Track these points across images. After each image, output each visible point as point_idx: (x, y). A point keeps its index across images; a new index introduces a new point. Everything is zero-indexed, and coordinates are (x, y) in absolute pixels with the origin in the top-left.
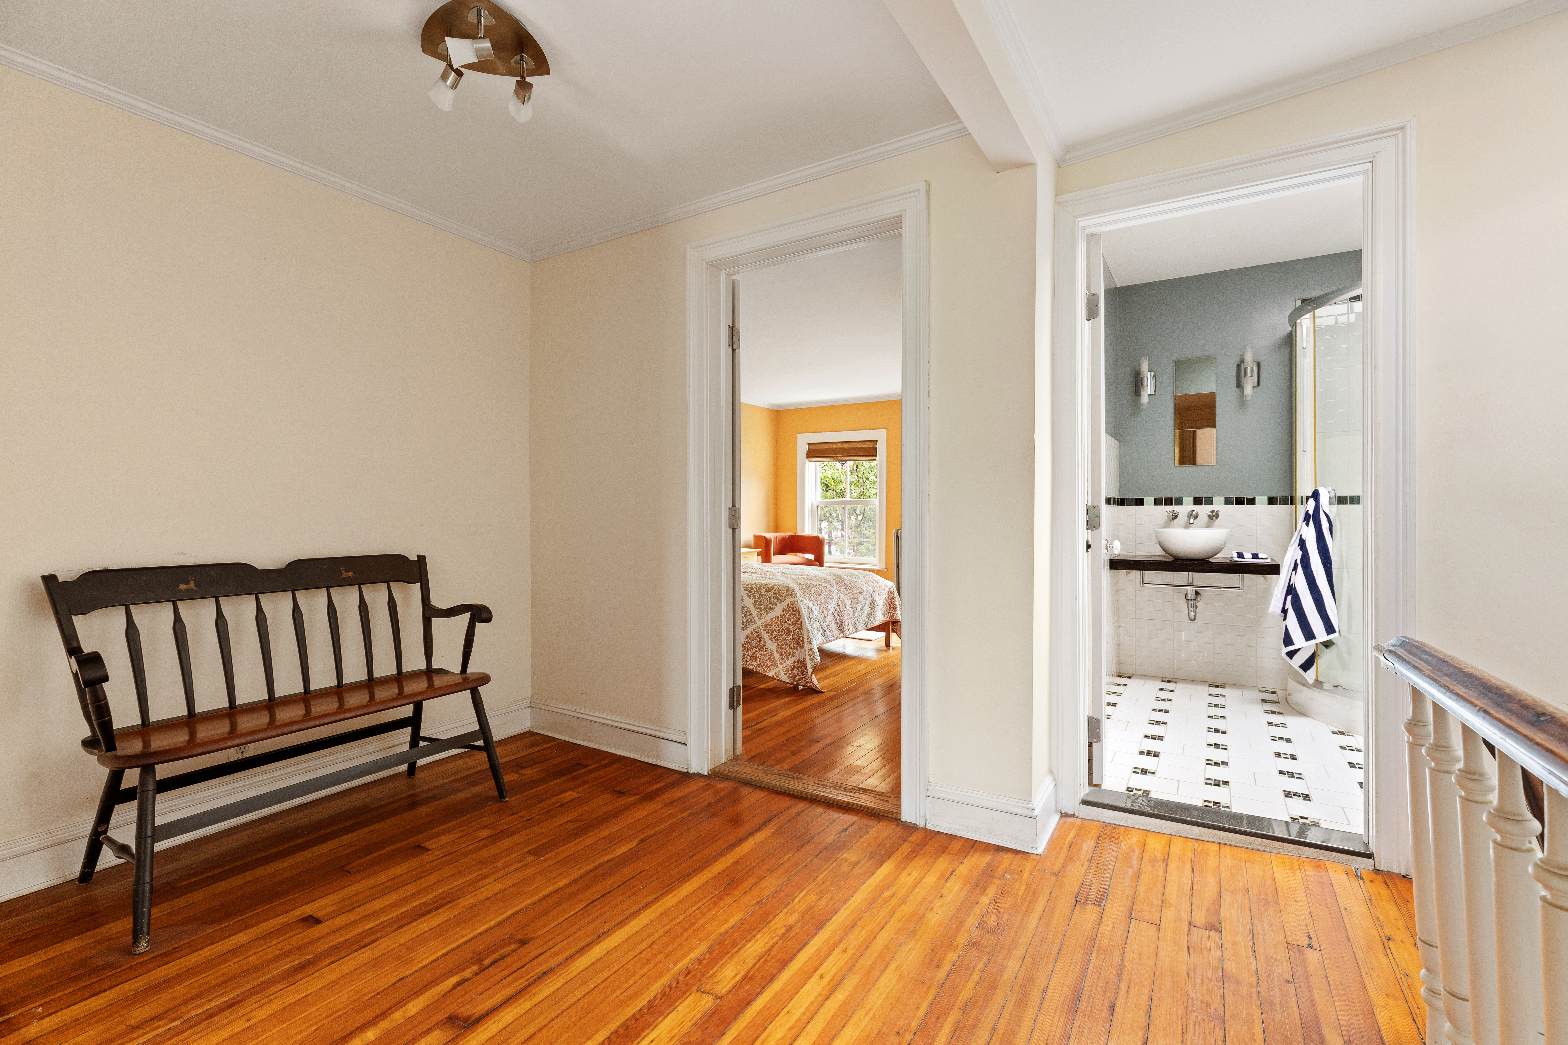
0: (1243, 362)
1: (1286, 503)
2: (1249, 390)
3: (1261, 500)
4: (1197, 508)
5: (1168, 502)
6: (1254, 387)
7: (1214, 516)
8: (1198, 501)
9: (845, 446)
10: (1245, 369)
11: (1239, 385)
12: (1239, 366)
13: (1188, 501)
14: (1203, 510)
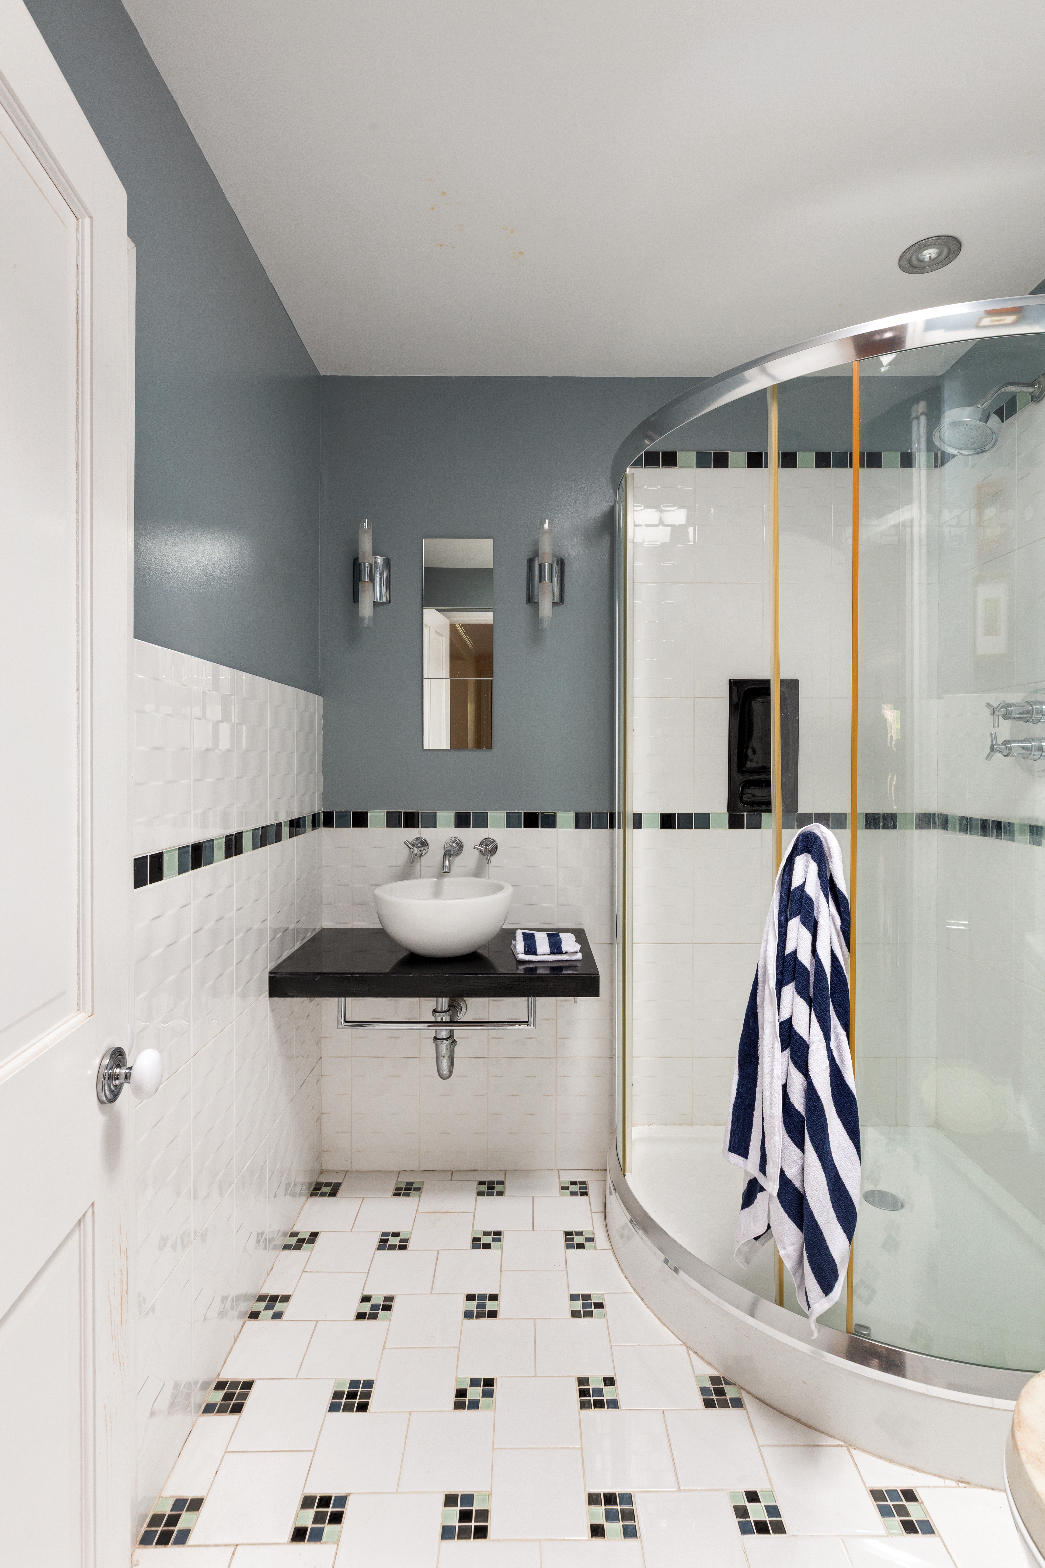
0: (536, 554)
1: (599, 825)
2: (546, 607)
3: (566, 818)
4: (464, 834)
5: (411, 820)
6: (555, 604)
7: (489, 849)
8: (462, 820)
10: (541, 567)
11: (531, 599)
12: (530, 562)
13: (446, 817)
14: (472, 836)
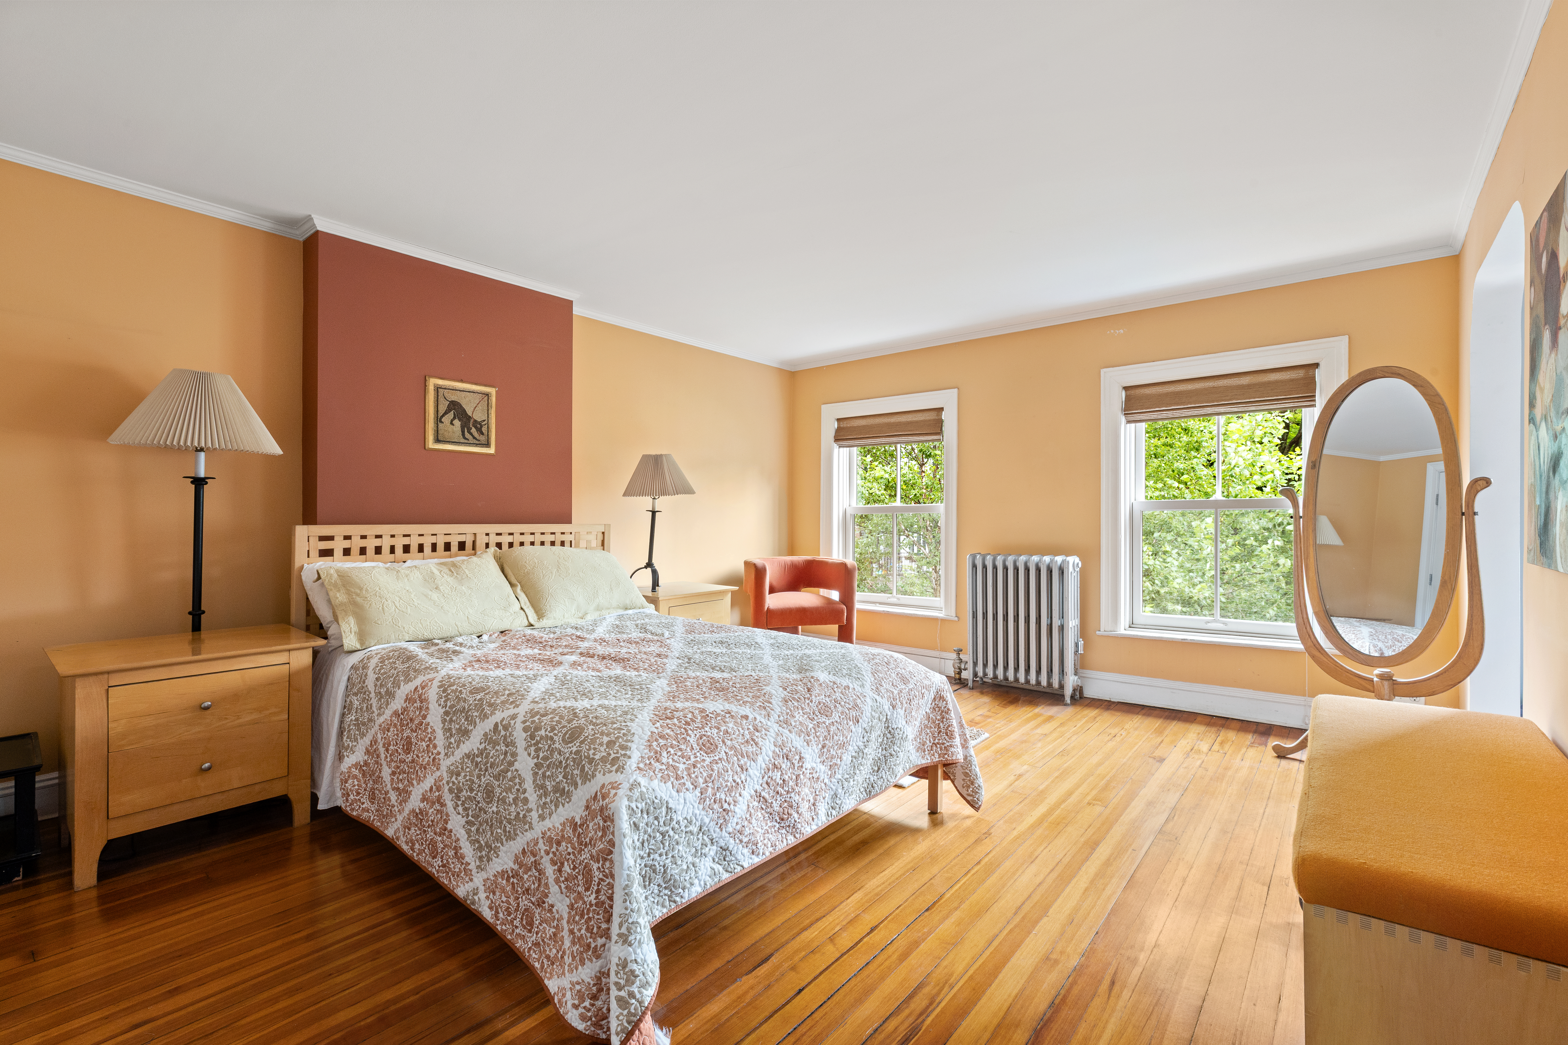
9: (893, 420)
